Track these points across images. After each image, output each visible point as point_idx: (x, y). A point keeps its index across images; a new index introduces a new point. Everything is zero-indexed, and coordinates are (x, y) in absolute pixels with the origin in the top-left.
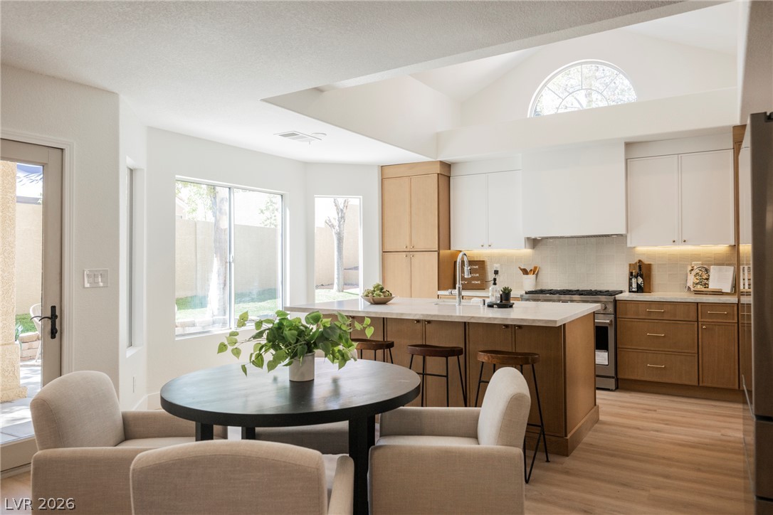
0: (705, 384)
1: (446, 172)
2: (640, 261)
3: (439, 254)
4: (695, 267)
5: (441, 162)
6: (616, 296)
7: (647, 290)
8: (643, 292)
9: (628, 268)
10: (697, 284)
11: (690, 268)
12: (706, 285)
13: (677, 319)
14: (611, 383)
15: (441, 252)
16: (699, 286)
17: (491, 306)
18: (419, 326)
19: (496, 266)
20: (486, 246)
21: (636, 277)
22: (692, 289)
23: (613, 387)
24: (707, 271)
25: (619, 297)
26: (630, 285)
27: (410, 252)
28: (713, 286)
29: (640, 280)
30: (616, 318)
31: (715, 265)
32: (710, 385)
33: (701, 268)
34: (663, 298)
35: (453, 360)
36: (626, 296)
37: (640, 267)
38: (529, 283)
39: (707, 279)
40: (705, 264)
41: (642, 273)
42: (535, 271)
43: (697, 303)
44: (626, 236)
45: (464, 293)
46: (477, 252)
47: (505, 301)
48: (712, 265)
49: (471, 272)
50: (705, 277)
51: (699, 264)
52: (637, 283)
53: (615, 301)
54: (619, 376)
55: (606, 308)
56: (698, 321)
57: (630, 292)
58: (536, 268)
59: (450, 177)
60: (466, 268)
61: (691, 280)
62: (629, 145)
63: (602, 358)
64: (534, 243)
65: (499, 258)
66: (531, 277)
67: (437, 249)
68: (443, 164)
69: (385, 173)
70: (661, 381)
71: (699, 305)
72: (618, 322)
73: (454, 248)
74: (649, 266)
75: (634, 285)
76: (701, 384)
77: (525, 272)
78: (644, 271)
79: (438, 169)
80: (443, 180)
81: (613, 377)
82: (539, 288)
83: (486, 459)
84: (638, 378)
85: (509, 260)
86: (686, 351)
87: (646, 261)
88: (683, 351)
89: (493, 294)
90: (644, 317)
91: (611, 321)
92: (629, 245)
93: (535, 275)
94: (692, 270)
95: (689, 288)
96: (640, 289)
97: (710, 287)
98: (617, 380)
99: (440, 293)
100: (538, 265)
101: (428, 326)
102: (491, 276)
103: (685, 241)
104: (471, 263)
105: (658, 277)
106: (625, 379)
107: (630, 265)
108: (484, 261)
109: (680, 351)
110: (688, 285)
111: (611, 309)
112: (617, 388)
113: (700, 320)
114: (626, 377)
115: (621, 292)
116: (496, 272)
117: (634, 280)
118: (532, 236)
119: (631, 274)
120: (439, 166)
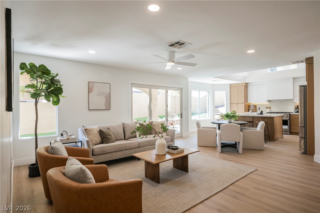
1: (246, 85)
5: (245, 83)
6: (290, 113)
14: (289, 133)
15: (245, 103)
17: (258, 114)
18: (243, 118)
19: (259, 107)
20: (257, 102)
21: (297, 109)
23: (289, 134)
26: (295, 111)
27: (238, 103)
29: (298, 110)
30: (290, 118)
35: (251, 123)
36: (294, 113)
37: (297, 107)
38: (268, 110)
42: (270, 108)
45: (252, 113)
46: (255, 103)
47: (261, 113)
49: (254, 108)
53: (290, 115)
54: (291, 131)
55: (287, 116)
60: (253, 107)
62: (294, 78)
63: (286, 127)
64: (269, 101)
65: (260, 105)
66: (269, 109)
69: (231, 85)
73: (248, 102)
75: (296, 111)
77: (267, 108)
79: (245, 85)
80: (246, 87)
82: (271, 112)
83: (258, 132)
84: (296, 132)
85: (263, 105)
89: (259, 112)
90: (297, 118)
92: (294, 101)
99: (245, 113)
100: (271, 106)
101: (245, 118)
102: (258, 109)
104: (254, 106)
106: (293, 132)
107: (295, 106)
108: (256, 105)
111: (289, 116)
112: (290, 134)
115: (292, 113)
116: (259, 108)
117: (296, 110)
118: (269, 100)
119: (295, 108)
120: (245, 84)
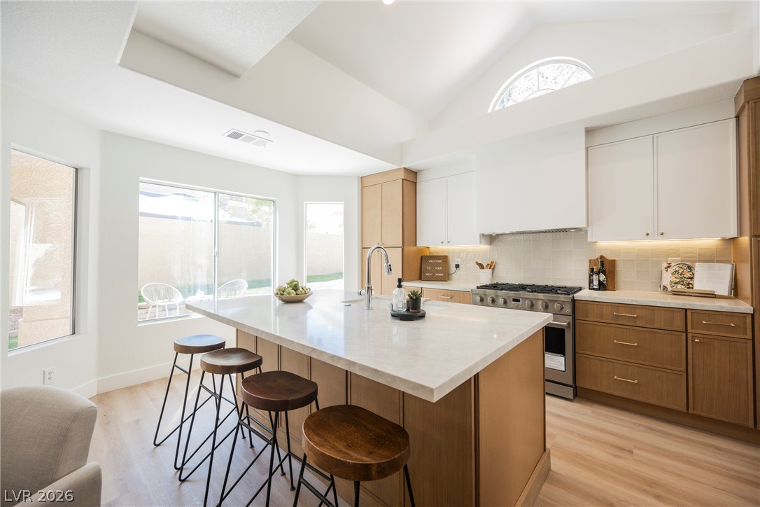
0: (699, 413)
1: (412, 178)
2: (602, 257)
3: (403, 250)
4: (673, 264)
5: (404, 168)
6: (575, 295)
7: (611, 288)
8: (605, 290)
9: (588, 263)
10: (675, 283)
11: (665, 265)
12: (689, 286)
13: (655, 326)
14: (569, 392)
16: (679, 286)
19: (457, 261)
20: (445, 242)
21: (598, 273)
22: (670, 289)
23: (571, 396)
24: (690, 268)
25: (578, 296)
26: (591, 282)
28: (699, 285)
29: (602, 277)
30: (574, 319)
31: (700, 261)
32: (704, 414)
33: (681, 265)
34: (636, 301)
36: (585, 294)
37: (602, 263)
38: (486, 276)
39: (691, 278)
40: (688, 261)
41: (604, 271)
42: (492, 266)
43: (686, 310)
44: (586, 232)
48: (696, 261)
50: (688, 275)
51: (678, 261)
52: (599, 280)
53: (574, 301)
54: (578, 385)
55: (562, 308)
56: (686, 332)
57: (590, 289)
58: (492, 263)
59: (416, 183)
61: (668, 278)
62: (589, 132)
63: (556, 362)
64: (492, 239)
65: (459, 253)
66: (488, 271)
67: (401, 245)
68: (406, 170)
69: (364, 182)
70: (634, 398)
71: (688, 311)
72: (577, 324)
74: (613, 262)
75: (596, 283)
76: (691, 411)
77: (481, 266)
78: (606, 267)
79: (402, 175)
80: (408, 186)
81: (571, 386)
82: (493, 283)
85: (467, 255)
86: (669, 367)
87: (609, 257)
88: (665, 366)
90: (610, 321)
91: (569, 324)
92: (590, 239)
93: (491, 270)
94: (669, 267)
95: (665, 288)
96: (602, 287)
97: (694, 288)
98: (576, 388)
100: (494, 260)
102: (452, 269)
103: (662, 234)
104: (438, 257)
105: (623, 274)
106: (585, 389)
107: (590, 261)
108: (447, 256)
109: (659, 365)
110: (664, 283)
111: (568, 309)
112: (576, 399)
113: (689, 330)
114: (587, 386)
115: (580, 289)
116: (457, 266)
117: (595, 277)
118: (487, 232)
119: (592, 270)
120: (402, 172)
